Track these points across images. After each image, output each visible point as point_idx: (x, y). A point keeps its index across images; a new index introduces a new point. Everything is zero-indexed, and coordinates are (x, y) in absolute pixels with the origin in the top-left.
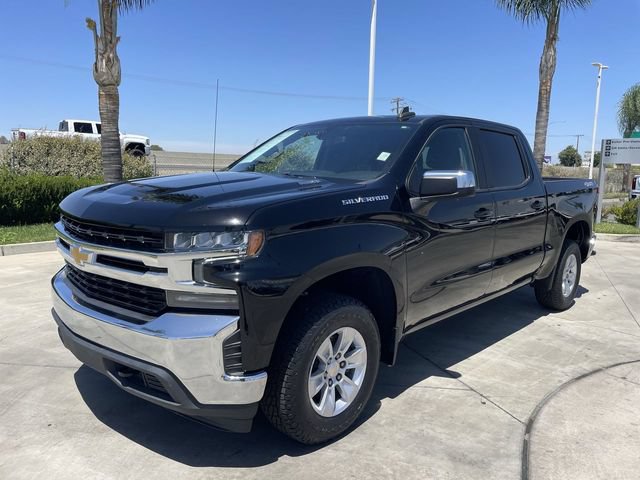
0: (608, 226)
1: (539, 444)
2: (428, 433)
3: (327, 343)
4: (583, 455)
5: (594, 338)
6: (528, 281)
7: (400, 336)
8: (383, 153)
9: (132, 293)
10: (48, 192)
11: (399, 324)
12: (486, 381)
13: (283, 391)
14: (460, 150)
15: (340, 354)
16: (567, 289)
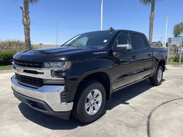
0: (171, 62)
1: (152, 122)
2: (120, 119)
3: (90, 94)
4: (165, 125)
5: (167, 93)
6: (148, 77)
7: (111, 92)
8: (105, 40)
9: (34, 80)
10: (10, 56)
11: (111, 89)
12: (136, 105)
13: (78, 107)
14: (128, 40)
15: (94, 97)
16: (159, 79)
